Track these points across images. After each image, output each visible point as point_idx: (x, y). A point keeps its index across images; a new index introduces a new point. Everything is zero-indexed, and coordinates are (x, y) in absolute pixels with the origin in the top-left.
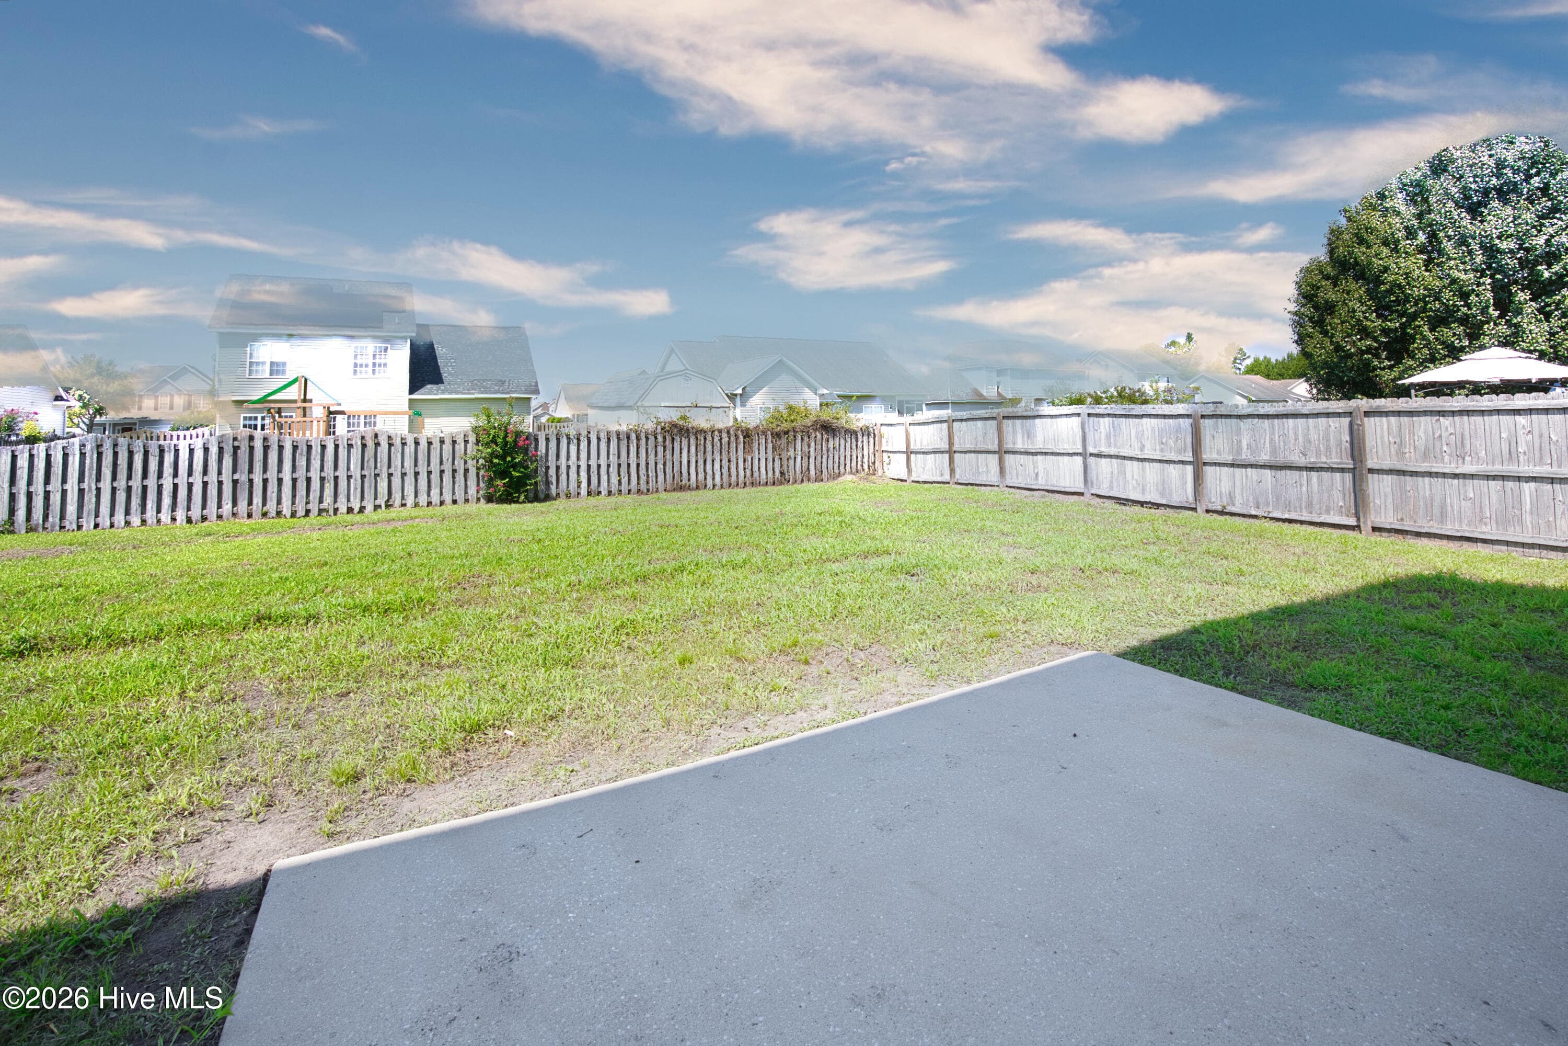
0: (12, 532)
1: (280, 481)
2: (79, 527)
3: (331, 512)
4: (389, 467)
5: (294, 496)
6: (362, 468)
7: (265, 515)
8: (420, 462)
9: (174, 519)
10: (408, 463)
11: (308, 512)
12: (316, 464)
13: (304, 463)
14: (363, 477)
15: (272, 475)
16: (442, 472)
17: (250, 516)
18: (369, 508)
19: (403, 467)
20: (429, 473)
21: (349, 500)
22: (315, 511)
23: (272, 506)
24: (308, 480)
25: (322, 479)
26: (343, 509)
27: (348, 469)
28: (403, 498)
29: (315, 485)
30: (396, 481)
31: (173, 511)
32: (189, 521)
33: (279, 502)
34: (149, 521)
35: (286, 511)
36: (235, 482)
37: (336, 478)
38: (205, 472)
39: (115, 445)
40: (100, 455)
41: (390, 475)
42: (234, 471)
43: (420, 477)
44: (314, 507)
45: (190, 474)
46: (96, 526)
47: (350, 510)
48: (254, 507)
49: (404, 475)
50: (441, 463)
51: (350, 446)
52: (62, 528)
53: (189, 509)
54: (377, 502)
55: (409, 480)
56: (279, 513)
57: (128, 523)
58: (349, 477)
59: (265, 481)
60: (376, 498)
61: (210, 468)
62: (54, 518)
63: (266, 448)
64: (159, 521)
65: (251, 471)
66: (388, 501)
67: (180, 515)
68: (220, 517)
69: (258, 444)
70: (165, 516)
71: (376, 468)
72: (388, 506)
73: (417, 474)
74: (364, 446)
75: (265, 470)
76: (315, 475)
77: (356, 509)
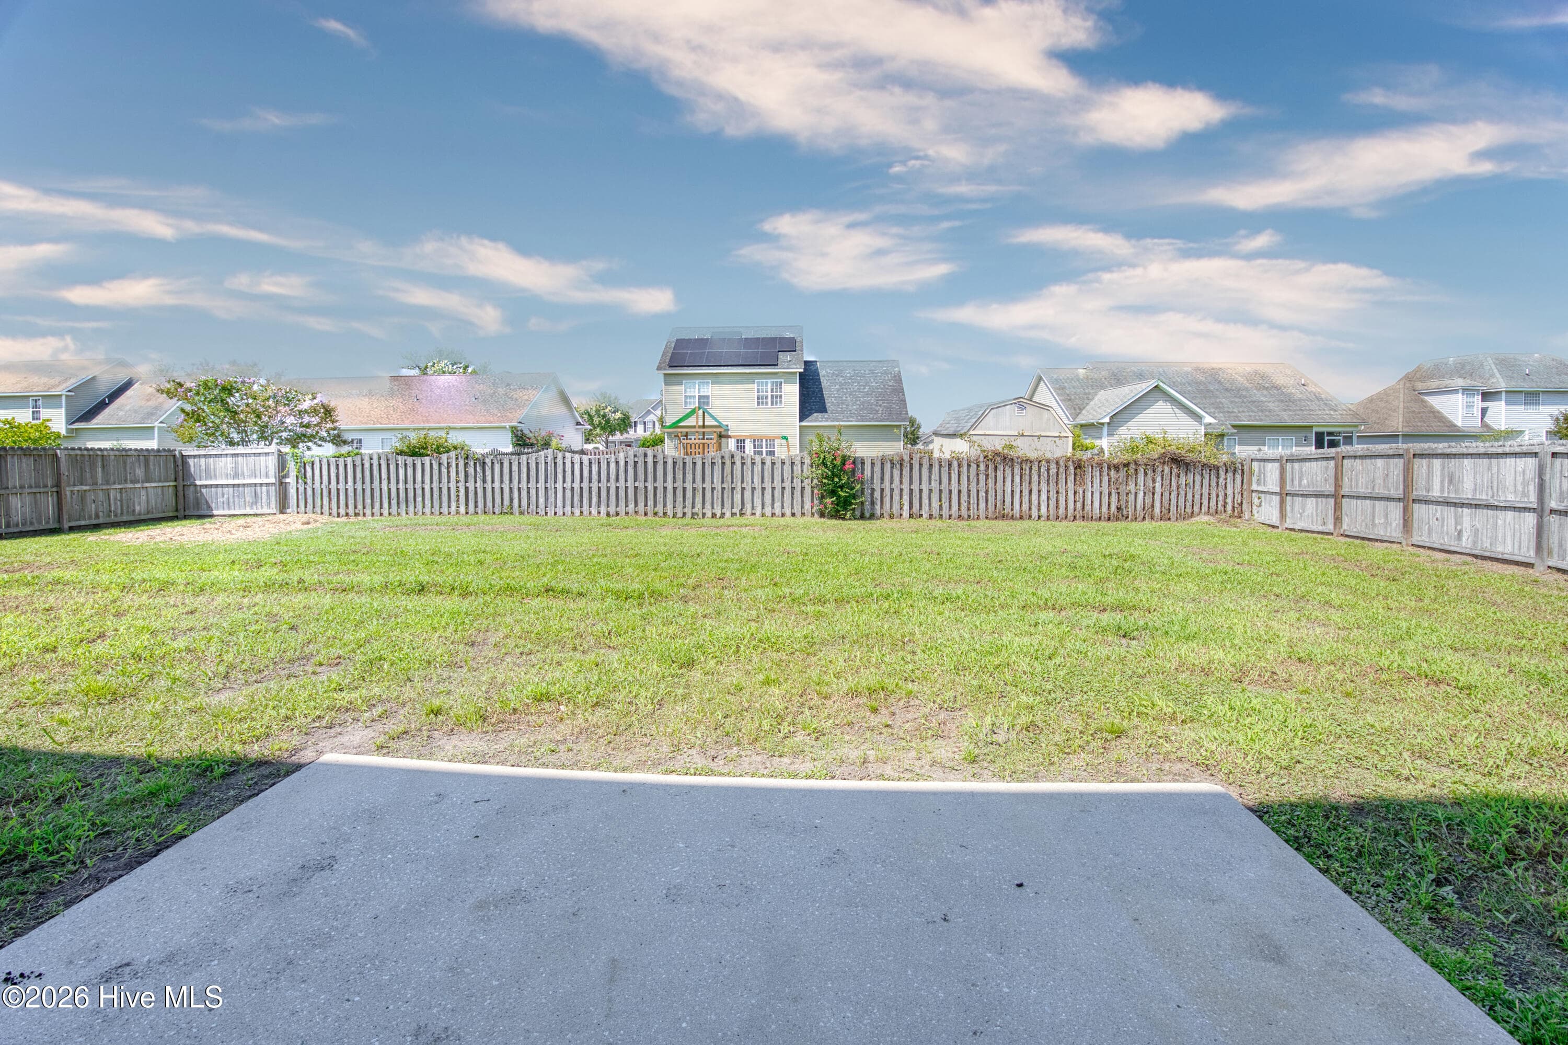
0: (512, 513)
1: (665, 488)
2: (546, 514)
3: (701, 516)
4: (742, 482)
5: (675, 501)
6: (723, 482)
7: (655, 514)
8: (766, 480)
9: (599, 513)
10: (757, 480)
11: (684, 514)
12: (689, 477)
13: (681, 476)
14: (723, 489)
15: (659, 484)
16: (783, 488)
17: (646, 514)
18: (728, 514)
19: (753, 482)
20: (773, 489)
21: (713, 508)
22: (689, 515)
23: (660, 509)
24: (684, 489)
25: (694, 489)
26: (709, 514)
27: (712, 482)
28: (753, 508)
29: (689, 494)
30: (748, 494)
31: (599, 507)
32: (608, 515)
33: (665, 506)
34: (585, 513)
35: (670, 513)
36: (636, 488)
37: (704, 489)
38: (617, 480)
39: (564, 458)
40: (555, 463)
41: (743, 489)
42: (635, 480)
43: (766, 492)
44: (688, 510)
45: (608, 481)
46: (555, 514)
47: (714, 515)
48: (648, 508)
49: (753, 489)
50: (783, 481)
51: (713, 463)
52: (537, 513)
53: (608, 506)
54: (734, 510)
55: (758, 493)
56: (665, 514)
57: (572, 513)
58: (713, 489)
59: (655, 488)
60: (732, 508)
61: (620, 477)
62: (533, 507)
63: (655, 463)
64: (590, 513)
65: (646, 481)
66: (742, 509)
67: (603, 510)
68: (627, 513)
69: (650, 460)
70: (594, 510)
71: (732, 482)
72: (742, 514)
73: (763, 489)
74: (723, 463)
75: (655, 481)
76: (689, 486)
77: (719, 515)
